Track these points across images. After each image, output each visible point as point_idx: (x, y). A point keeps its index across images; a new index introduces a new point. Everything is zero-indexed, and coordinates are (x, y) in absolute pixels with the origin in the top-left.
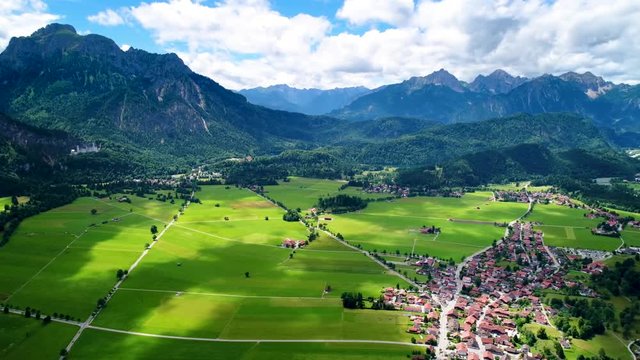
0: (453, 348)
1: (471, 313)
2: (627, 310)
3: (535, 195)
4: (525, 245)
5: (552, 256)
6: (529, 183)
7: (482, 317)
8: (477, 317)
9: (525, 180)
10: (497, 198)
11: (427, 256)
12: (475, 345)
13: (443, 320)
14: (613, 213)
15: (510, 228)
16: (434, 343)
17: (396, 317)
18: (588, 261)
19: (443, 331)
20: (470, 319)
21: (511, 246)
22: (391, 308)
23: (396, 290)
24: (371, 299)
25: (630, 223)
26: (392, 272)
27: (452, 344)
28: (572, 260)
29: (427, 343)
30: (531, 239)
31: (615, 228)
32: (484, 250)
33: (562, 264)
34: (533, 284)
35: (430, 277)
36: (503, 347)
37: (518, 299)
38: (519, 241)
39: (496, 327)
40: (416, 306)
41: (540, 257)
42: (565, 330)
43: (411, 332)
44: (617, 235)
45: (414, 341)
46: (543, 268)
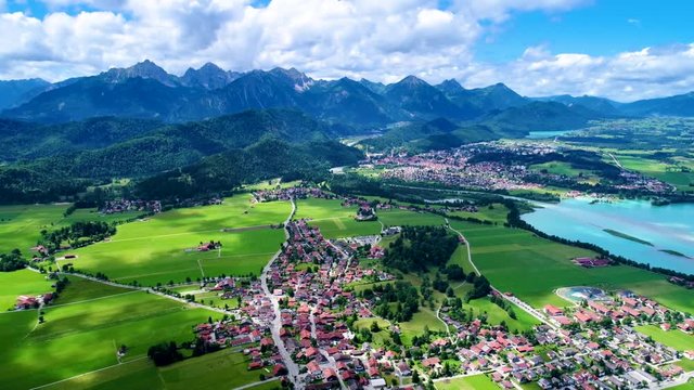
0: (305, 370)
1: (302, 327)
2: (424, 285)
3: (291, 191)
4: (309, 243)
5: (338, 249)
6: (279, 179)
7: (313, 327)
8: (309, 329)
9: (274, 177)
10: (258, 199)
11: (224, 277)
12: (324, 360)
13: (279, 343)
14: (362, 199)
15: (288, 228)
16: (284, 372)
17: (226, 356)
18: (368, 247)
19: (286, 355)
20: (304, 333)
21: (299, 246)
22: (216, 348)
23: (209, 325)
24: (187, 346)
25: (378, 206)
26: (192, 305)
27: (303, 366)
28: (355, 248)
29: (276, 375)
30: (312, 236)
31: (369, 213)
32: (276, 256)
33: (350, 255)
34: (338, 281)
35: (240, 300)
36: (348, 352)
37: (333, 299)
38: (303, 240)
39: (333, 334)
40: (242, 336)
41: (329, 251)
42: (391, 318)
43: (253, 368)
44: (375, 219)
45: (263, 378)
46: (338, 262)
